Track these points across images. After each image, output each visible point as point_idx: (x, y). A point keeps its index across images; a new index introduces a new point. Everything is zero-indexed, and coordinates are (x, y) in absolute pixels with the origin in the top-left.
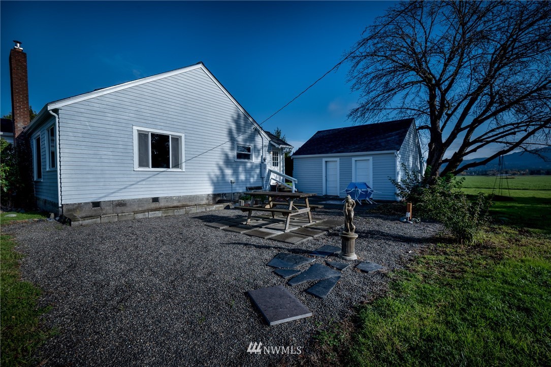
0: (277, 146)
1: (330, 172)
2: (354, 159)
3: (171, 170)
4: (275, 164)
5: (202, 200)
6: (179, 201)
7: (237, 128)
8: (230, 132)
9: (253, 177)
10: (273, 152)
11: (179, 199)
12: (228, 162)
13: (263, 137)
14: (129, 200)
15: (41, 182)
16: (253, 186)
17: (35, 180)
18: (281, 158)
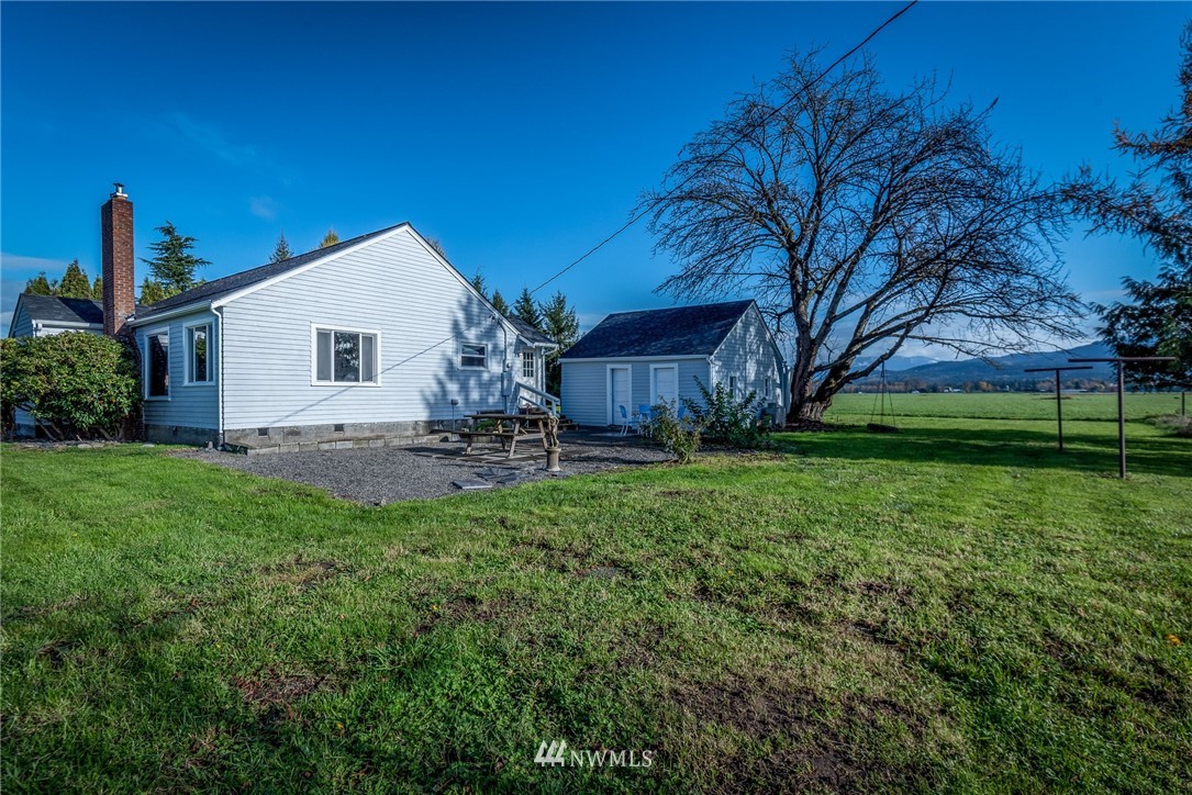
0: (529, 344)
1: (619, 387)
2: (652, 366)
3: (361, 384)
4: (528, 374)
5: (406, 429)
6: (372, 431)
7: (467, 318)
8: (456, 325)
9: (493, 395)
10: (524, 354)
11: (372, 427)
12: (451, 371)
13: (506, 329)
14: (304, 427)
15: (167, 401)
16: (492, 409)
17: (146, 398)
18: (539, 363)
